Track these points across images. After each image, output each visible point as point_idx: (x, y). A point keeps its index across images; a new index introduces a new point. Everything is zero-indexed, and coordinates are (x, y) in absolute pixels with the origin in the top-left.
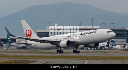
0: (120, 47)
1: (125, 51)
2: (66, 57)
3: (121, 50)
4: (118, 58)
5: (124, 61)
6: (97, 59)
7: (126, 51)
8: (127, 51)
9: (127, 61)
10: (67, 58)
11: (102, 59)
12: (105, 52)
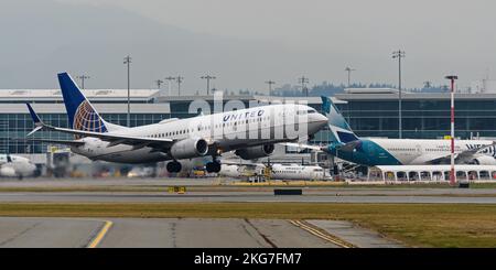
0: (235, 167)
1: (254, 184)
2: (29, 209)
3: (238, 178)
4: (228, 211)
5: (252, 221)
6: (148, 214)
7: (258, 183)
8: (262, 184)
9: (261, 220)
10: (31, 213)
11: (164, 214)
12: (177, 188)
